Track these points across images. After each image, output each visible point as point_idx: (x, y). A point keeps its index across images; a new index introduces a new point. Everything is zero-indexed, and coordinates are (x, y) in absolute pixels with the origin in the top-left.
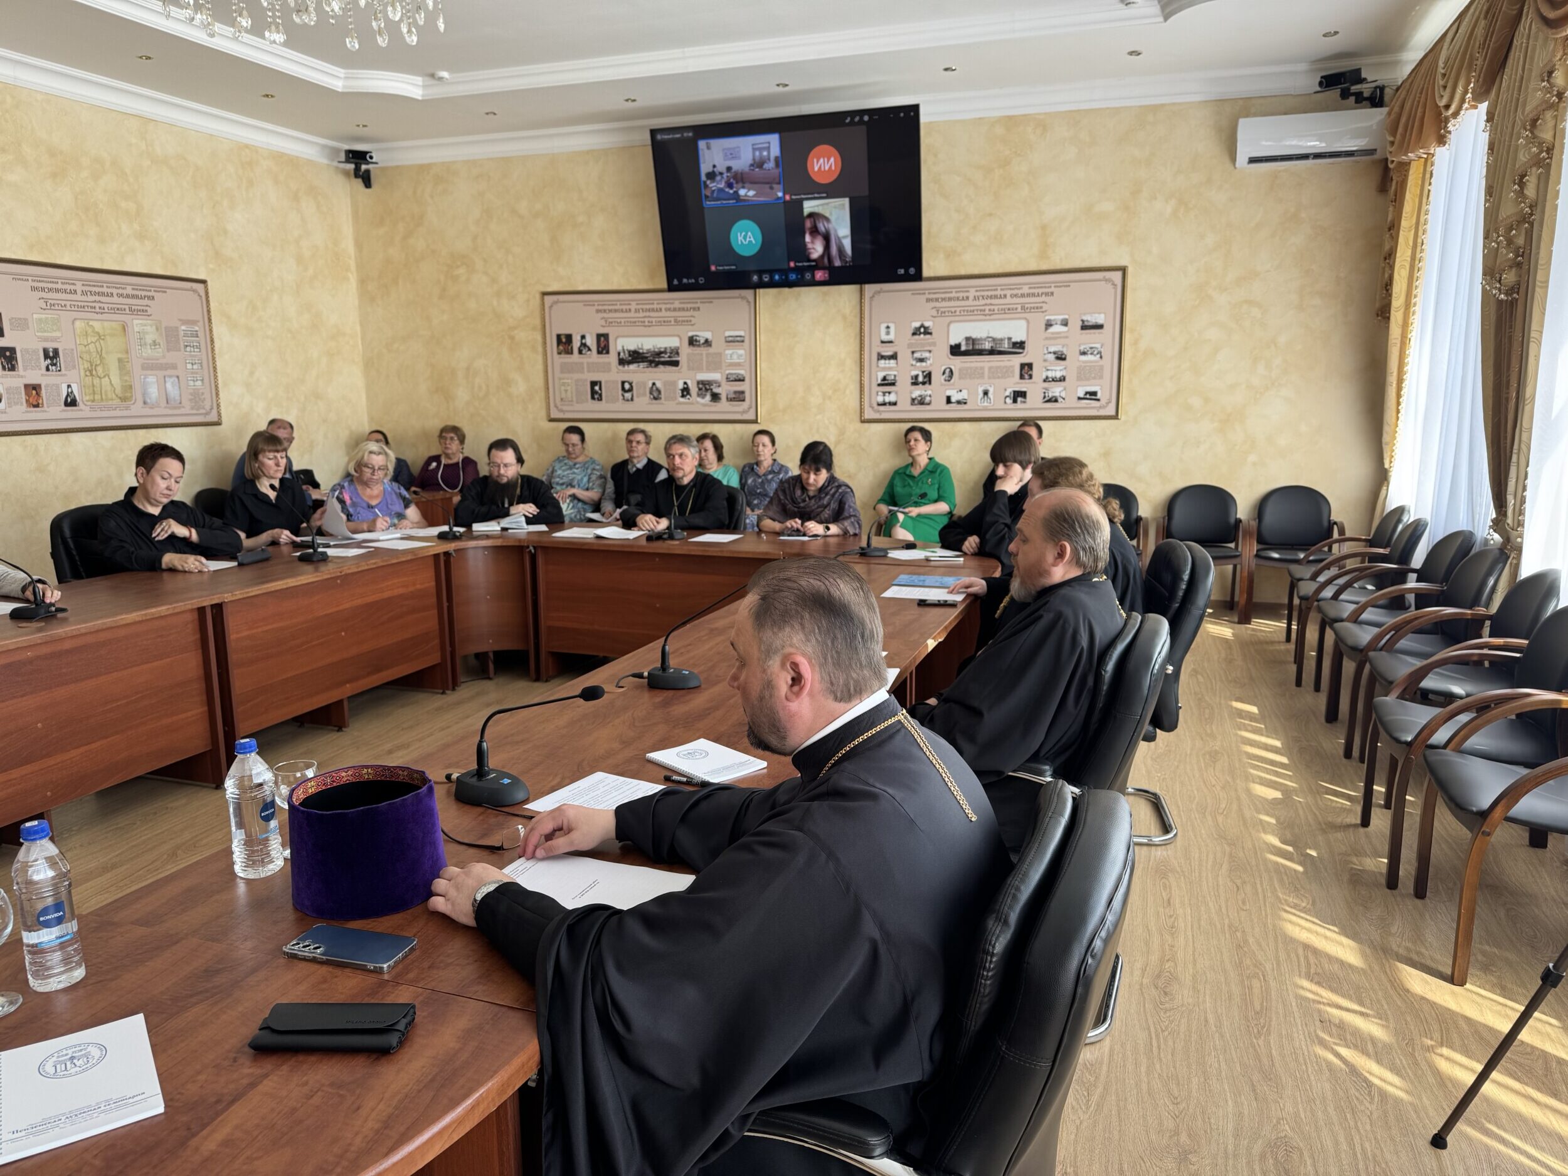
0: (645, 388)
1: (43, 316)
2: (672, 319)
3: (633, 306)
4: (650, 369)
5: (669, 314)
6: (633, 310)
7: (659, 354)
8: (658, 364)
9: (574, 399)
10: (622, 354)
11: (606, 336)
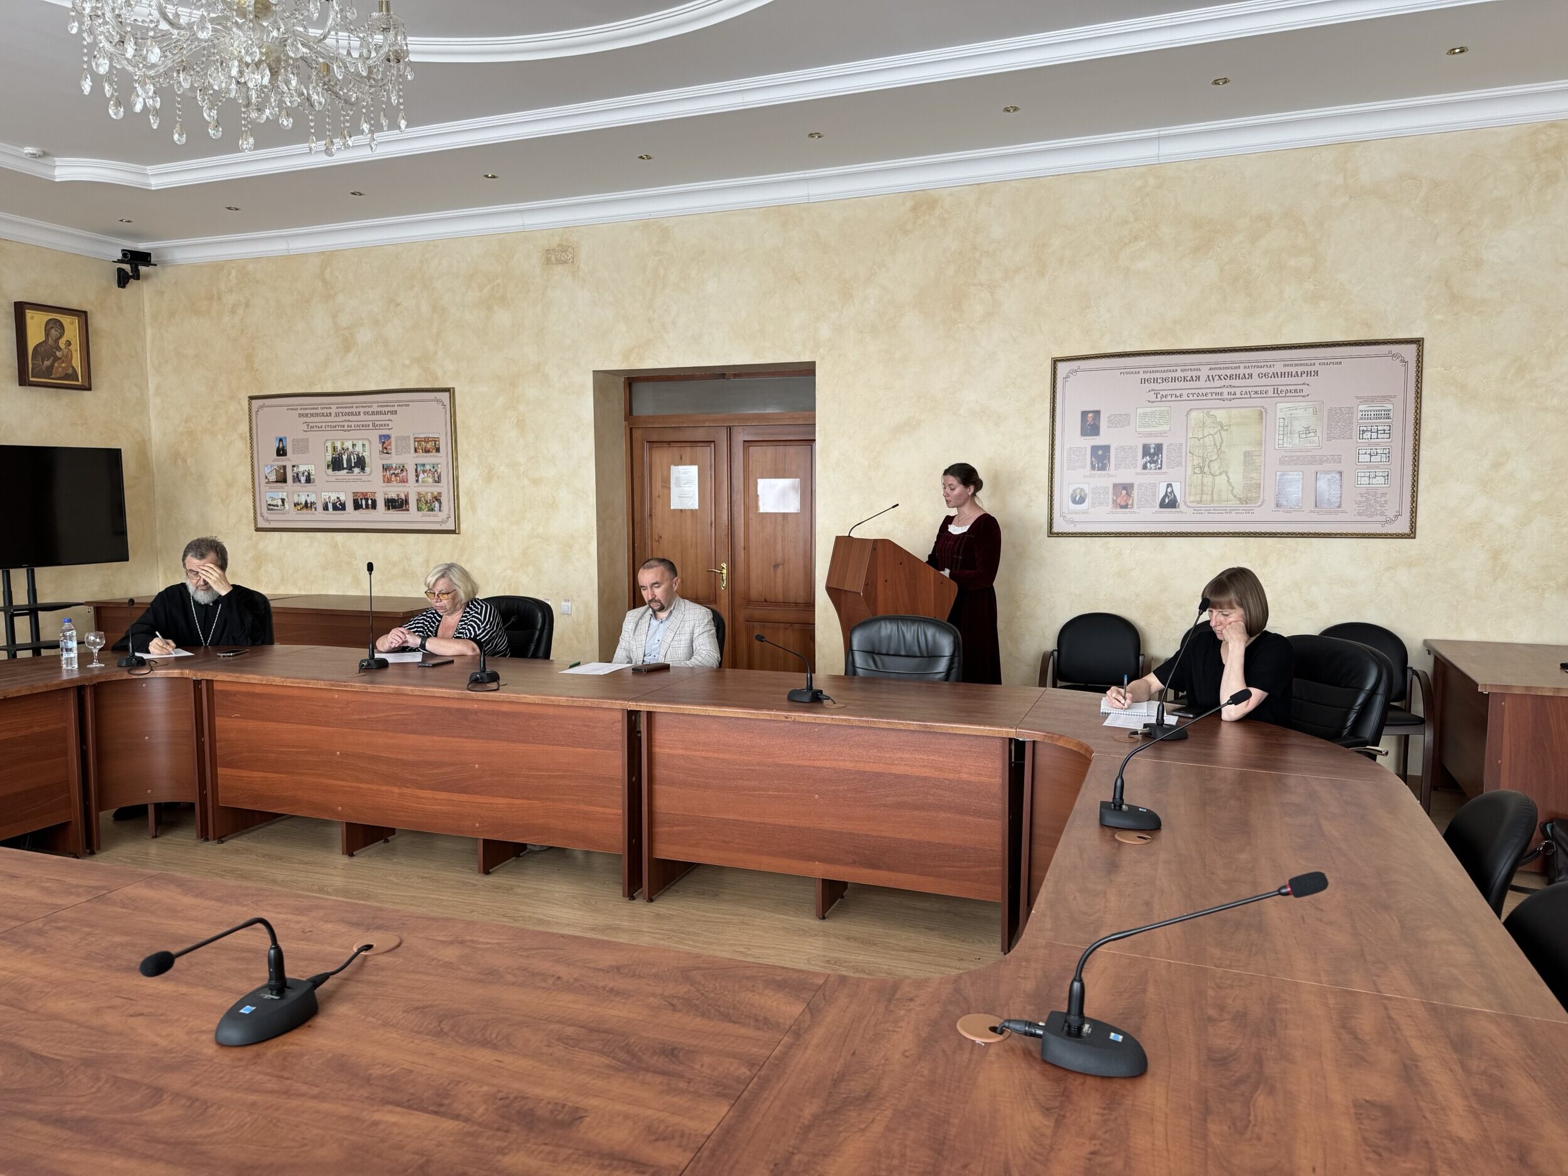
1: (1149, 410)
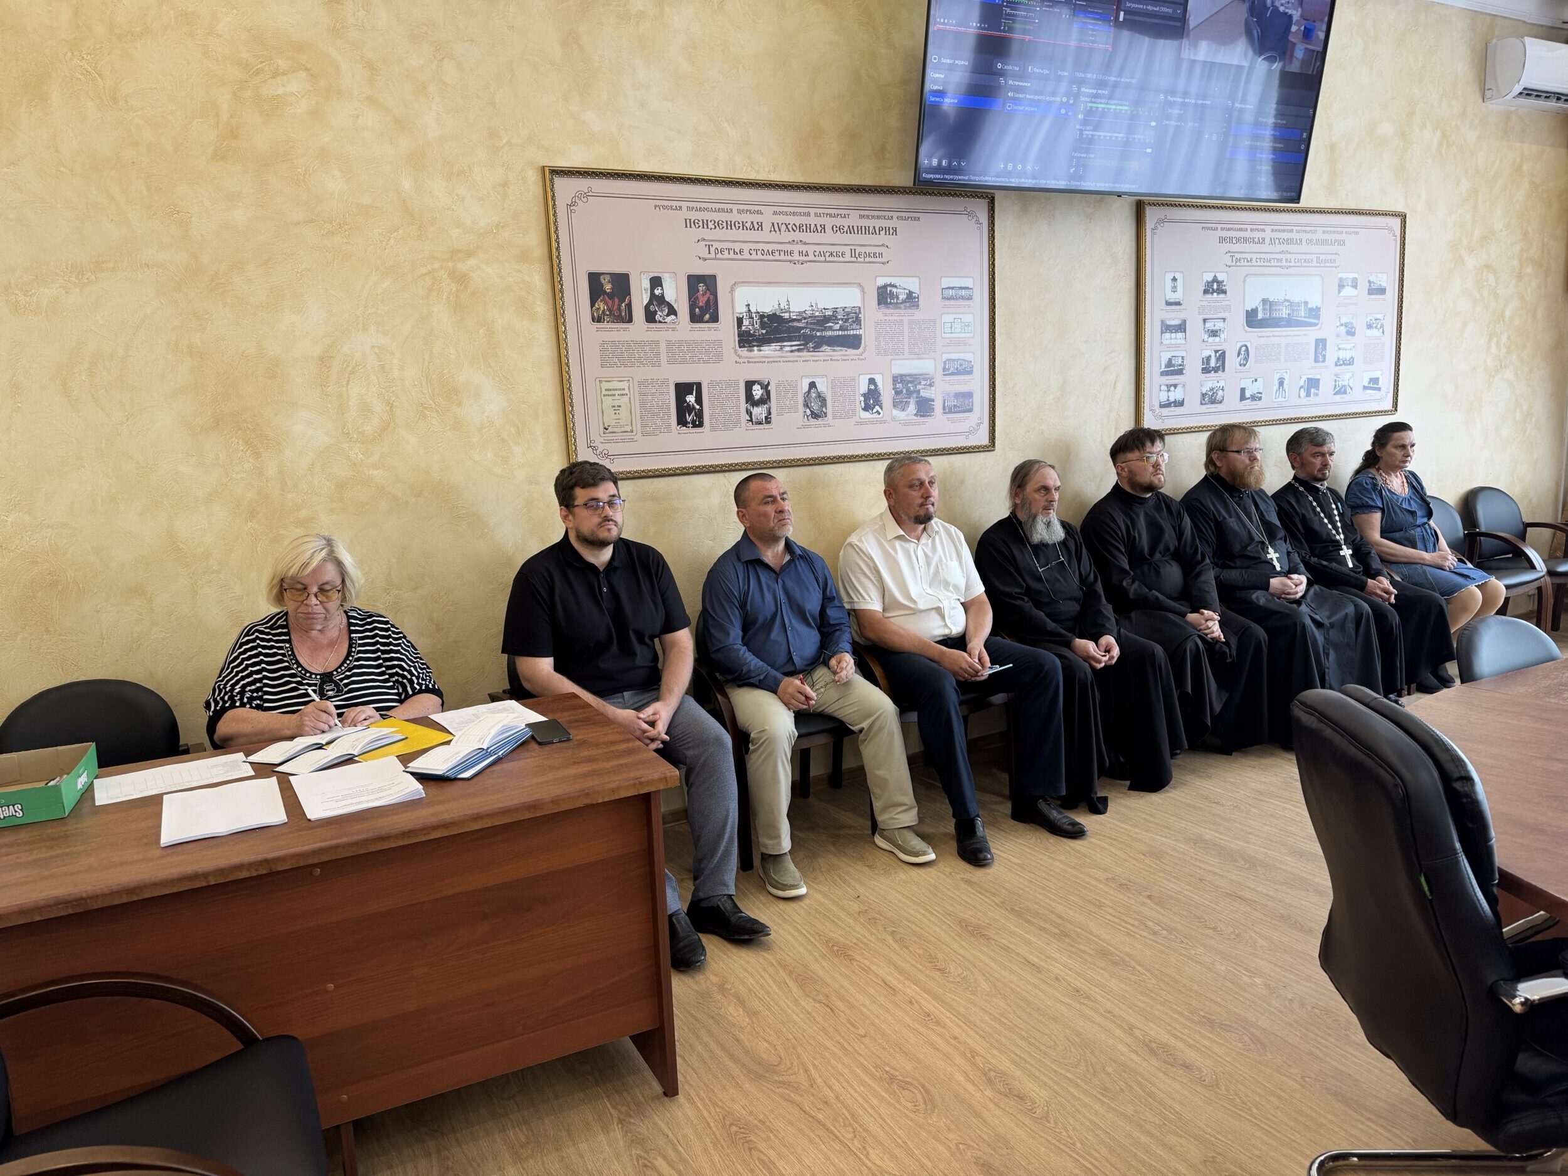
0: (795, 394)
2: (847, 250)
3: (767, 218)
4: (805, 353)
5: (839, 238)
6: (767, 226)
7: (823, 321)
8: (820, 344)
9: (637, 426)
10: (746, 322)
11: (710, 281)
